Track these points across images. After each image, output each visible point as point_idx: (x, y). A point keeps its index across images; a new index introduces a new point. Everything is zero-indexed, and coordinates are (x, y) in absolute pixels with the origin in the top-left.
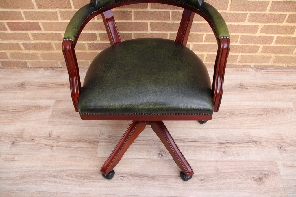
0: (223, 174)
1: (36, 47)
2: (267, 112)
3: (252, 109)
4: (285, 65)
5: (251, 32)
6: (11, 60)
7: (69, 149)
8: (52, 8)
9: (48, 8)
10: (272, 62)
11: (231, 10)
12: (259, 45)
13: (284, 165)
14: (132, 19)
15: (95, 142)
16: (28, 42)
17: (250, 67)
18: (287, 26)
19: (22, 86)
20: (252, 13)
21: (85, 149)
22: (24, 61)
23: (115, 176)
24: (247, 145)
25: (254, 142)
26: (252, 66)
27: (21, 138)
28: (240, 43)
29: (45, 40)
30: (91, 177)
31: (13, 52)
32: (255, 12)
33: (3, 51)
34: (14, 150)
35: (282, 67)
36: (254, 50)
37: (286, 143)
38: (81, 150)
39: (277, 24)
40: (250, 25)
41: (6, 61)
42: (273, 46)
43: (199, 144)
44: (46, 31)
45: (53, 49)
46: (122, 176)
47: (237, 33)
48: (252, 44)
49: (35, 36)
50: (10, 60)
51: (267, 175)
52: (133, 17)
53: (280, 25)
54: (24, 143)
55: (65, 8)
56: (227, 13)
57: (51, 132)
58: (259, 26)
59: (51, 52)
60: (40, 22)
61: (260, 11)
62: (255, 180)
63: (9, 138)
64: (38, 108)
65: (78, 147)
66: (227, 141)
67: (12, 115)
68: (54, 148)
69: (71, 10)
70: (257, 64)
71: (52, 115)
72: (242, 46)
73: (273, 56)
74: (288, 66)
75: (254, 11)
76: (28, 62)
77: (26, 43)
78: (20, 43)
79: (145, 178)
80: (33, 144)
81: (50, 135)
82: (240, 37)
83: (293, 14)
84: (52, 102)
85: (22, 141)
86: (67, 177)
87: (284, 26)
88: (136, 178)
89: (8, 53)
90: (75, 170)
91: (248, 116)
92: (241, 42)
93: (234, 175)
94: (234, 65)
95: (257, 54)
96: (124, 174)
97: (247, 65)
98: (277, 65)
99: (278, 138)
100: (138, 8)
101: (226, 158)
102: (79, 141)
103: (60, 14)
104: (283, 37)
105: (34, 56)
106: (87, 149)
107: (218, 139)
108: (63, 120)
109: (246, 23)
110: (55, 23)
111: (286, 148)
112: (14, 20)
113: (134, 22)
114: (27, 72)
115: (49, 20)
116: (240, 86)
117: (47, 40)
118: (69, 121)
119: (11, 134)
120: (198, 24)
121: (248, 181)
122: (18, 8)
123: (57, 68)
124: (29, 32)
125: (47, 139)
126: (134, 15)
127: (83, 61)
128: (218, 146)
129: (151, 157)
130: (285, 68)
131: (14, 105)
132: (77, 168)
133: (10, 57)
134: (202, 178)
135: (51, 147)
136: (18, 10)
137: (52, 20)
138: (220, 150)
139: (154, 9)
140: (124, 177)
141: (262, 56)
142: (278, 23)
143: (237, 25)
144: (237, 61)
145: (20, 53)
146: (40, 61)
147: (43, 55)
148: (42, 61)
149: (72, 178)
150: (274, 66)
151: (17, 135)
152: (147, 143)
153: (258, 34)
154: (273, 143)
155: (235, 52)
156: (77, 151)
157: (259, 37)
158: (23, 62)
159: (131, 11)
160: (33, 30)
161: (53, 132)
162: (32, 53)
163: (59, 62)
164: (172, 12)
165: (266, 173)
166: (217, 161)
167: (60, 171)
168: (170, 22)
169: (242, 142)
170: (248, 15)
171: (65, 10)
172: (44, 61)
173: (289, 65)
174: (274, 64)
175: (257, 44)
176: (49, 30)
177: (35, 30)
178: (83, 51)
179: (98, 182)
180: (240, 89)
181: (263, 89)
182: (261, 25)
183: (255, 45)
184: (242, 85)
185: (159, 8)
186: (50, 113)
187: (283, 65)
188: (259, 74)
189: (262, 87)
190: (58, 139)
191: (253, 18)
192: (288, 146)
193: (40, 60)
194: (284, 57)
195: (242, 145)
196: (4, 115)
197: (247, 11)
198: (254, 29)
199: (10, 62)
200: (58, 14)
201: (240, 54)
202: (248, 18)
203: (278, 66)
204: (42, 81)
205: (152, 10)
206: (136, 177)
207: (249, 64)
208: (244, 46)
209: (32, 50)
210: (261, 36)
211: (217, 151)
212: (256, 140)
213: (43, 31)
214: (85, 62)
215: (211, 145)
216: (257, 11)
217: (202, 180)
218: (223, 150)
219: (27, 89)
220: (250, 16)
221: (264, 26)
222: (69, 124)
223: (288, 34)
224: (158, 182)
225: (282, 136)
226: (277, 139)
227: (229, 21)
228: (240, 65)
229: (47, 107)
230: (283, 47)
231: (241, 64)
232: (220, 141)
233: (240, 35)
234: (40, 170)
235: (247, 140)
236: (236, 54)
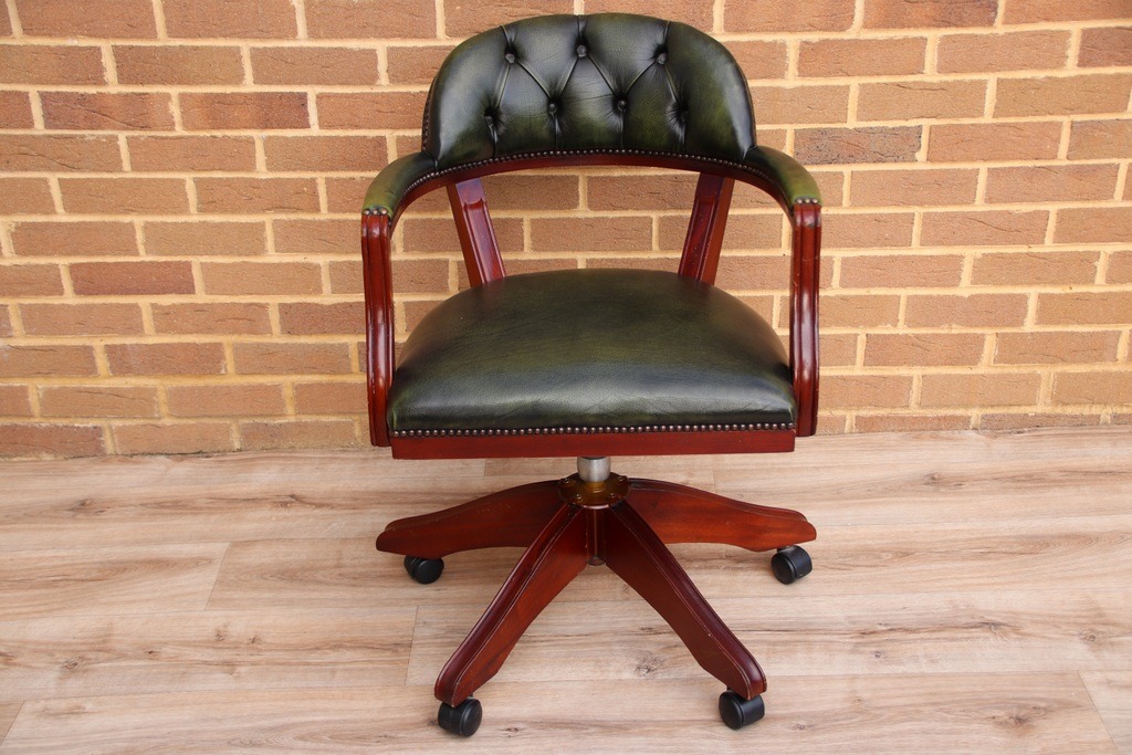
0: (877, 712)
1: (158, 361)
2: (1036, 545)
3: (979, 539)
4: (1105, 413)
5: (941, 283)
6: (36, 420)
7: (301, 668)
8: (250, 212)
9: (235, 211)
10: (1049, 401)
11: (855, 202)
12: (978, 331)
13: (1110, 684)
14: (522, 249)
15: (400, 647)
16: (129, 341)
17: (964, 422)
18: (1062, 254)
19: (83, 508)
20: (928, 213)
21: (361, 666)
22: (91, 424)
23: (481, 731)
24: (966, 635)
25: (991, 625)
26: (973, 422)
27: (99, 651)
28: (909, 327)
29: (199, 332)
30: (392, 738)
31: (56, 383)
32: (940, 209)
33: (17, 383)
34: (74, 685)
35: (1094, 421)
36: (967, 351)
37: (1114, 624)
38: (346, 670)
39: (1023, 249)
40: (931, 256)
41: (14, 428)
42: (1032, 334)
43: (785, 637)
44: (212, 297)
45: (223, 372)
46: (509, 730)
47: (889, 286)
48: (954, 326)
49: (165, 319)
50: (32, 420)
51: (1044, 709)
52: (527, 241)
53: (1036, 249)
54: (116, 664)
55: (298, 210)
56: (845, 216)
57: (221, 629)
58: (963, 257)
59: (212, 381)
60: (196, 261)
61: (954, 204)
62: (1002, 724)
63: (51, 654)
64: (161, 565)
65: (335, 663)
66: (886, 625)
67: (54, 591)
68: (242, 670)
69: (317, 217)
70: (990, 411)
71: (219, 582)
72: (917, 336)
73: (1047, 373)
74: (1117, 418)
75: (935, 204)
76: (110, 427)
77: (123, 347)
78: (98, 344)
79: (592, 730)
80: (151, 663)
81: (220, 637)
82: (903, 302)
83: (1070, 211)
84: (218, 548)
85: (109, 660)
86: (301, 744)
87: (1051, 254)
88: (558, 731)
89: (36, 388)
90: (328, 722)
91: (964, 559)
92: (910, 323)
93: (918, 712)
94: (903, 419)
95: (981, 369)
96: (514, 722)
97: (954, 418)
98: (1070, 410)
99: (1084, 614)
100: (546, 208)
101: (885, 670)
102: (338, 646)
103: (275, 232)
104: (1059, 296)
105: (139, 403)
106: (371, 666)
107: (854, 623)
108: (267, 595)
109: (916, 250)
110: (252, 264)
111: (1114, 639)
112: (103, 254)
113: (530, 261)
114: (97, 467)
115: (231, 253)
116: (931, 481)
117: (209, 330)
118: (294, 594)
119: (58, 644)
120: (749, 258)
121: (975, 726)
122: (128, 211)
123: (224, 452)
124: (144, 302)
125: (207, 648)
126: (532, 235)
127: (333, 419)
128: (854, 640)
129: (612, 676)
130: (1105, 423)
131: (57, 562)
132: (337, 718)
133: (36, 408)
134: (802, 723)
135: (227, 668)
136: (126, 219)
137: (240, 255)
138: (861, 649)
139: (600, 209)
140: (516, 730)
141: (1002, 377)
142: (1028, 243)
143: (885, 257)
144: (913, 403)
145: (88, 391)
146: (159, 423)
147: (178, 399)
148: (168, 421)
149: (322, 745)
150: (1058, 416)
151: (82, 644)
152: (592, 639)
153: (965, 289)
154: (1064, 627)
155: (897, 364)
156: (333, 672)
157: (972, 298)
158: (86, 429)
159: (522, 220)
160: (164, 291)
161: (230, 628)
162: (137, 389)
163: (234, 427)
164: (661, 220)
165: (1042, 705)
166: (854, 678)
167: (271, 729)
168: (653, 256)
169: (942, 627)
170: (917, 221)
171: (293, 217)
172: (176, 421)
173: (1118, 410)
174: (1059, 410)
175: (971, 326)
176: (223, 292)
177: (171, 292)
178: (338, 379)
179: (421, 749)
180: (931, 488)
181: (1019, 484)
182: (971, 253)
183: (964, 331)
184: (936, 476)
185: (615, 208)
186: (214, 577)
187: (1095, 410)
188: (1004, 445)
189: (1014, 479)
190: (255, 645)
191: (938, 231)
192: (1124, 634)
193: (159, 418)
194: (1088, 377)
195: (943, 634)
196: (19, 594)
197: (907, 203)
198: (947, 271)
199: (31, 432)
200: (269, 233)
201: (916, 372)
202: (917, 229)
203: (1075, 417)
204: (165, 492)
205: (592, 214)
206: (562, 728)
207: (960, 412)
208: (925, 336)
209: (138, 374)
210: (979, 296)
211: (853, 652)
212: (999, 620)
213: (201, 297)
214: (338, 423)
215: (828, 638)
216: (944, 204)
217: (801, 728)
218: (874, 649)
219: (103, 516)
220: (924, 224)
221: (979, 256)
222: (291, 603)
223: (1077, 282)
224: (642, 738)
225: (1099, 609)
226: (1079, 617)
227: (855, 246)
228: (925, 418)
229: (196, 563)
230: (1073, 333)
231: (930, 413)
232: (863, 627)
233: (903, 293)
234: (191, 732)
235: (964, 621)
236: (903, 371)
